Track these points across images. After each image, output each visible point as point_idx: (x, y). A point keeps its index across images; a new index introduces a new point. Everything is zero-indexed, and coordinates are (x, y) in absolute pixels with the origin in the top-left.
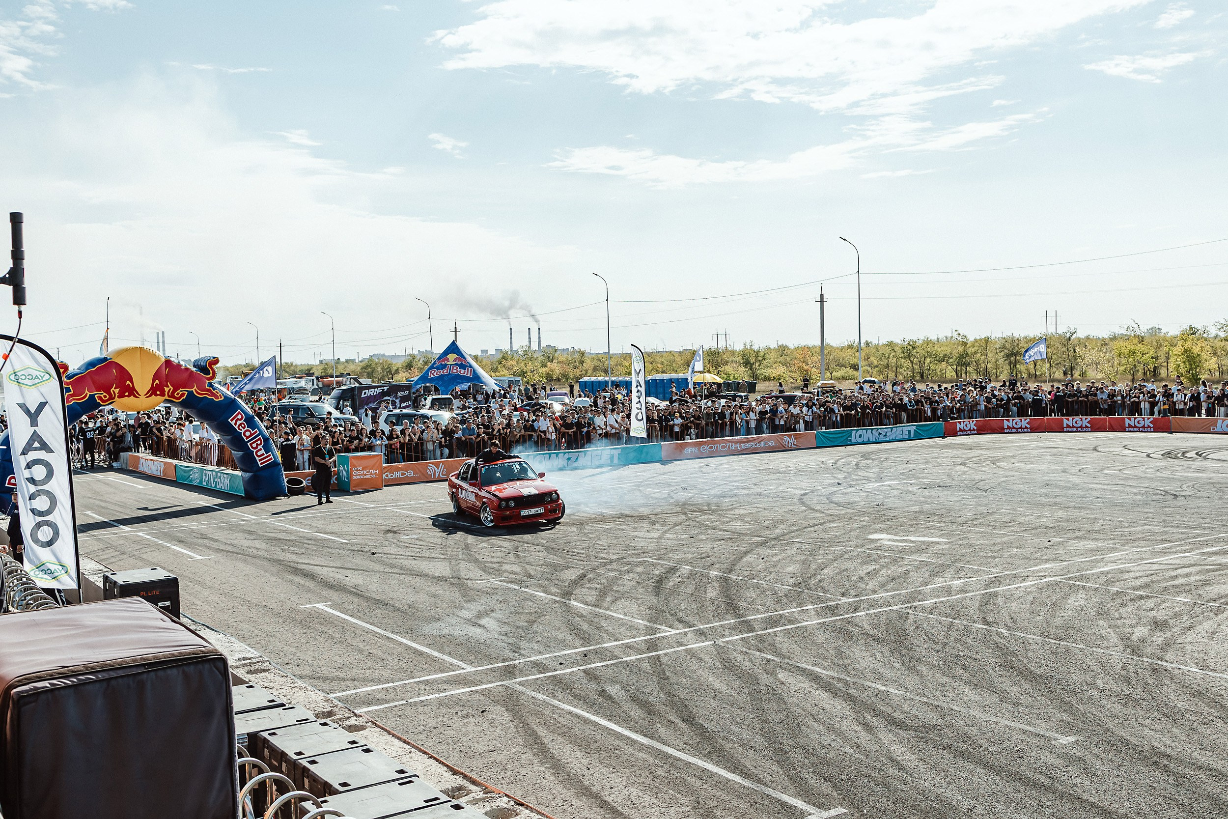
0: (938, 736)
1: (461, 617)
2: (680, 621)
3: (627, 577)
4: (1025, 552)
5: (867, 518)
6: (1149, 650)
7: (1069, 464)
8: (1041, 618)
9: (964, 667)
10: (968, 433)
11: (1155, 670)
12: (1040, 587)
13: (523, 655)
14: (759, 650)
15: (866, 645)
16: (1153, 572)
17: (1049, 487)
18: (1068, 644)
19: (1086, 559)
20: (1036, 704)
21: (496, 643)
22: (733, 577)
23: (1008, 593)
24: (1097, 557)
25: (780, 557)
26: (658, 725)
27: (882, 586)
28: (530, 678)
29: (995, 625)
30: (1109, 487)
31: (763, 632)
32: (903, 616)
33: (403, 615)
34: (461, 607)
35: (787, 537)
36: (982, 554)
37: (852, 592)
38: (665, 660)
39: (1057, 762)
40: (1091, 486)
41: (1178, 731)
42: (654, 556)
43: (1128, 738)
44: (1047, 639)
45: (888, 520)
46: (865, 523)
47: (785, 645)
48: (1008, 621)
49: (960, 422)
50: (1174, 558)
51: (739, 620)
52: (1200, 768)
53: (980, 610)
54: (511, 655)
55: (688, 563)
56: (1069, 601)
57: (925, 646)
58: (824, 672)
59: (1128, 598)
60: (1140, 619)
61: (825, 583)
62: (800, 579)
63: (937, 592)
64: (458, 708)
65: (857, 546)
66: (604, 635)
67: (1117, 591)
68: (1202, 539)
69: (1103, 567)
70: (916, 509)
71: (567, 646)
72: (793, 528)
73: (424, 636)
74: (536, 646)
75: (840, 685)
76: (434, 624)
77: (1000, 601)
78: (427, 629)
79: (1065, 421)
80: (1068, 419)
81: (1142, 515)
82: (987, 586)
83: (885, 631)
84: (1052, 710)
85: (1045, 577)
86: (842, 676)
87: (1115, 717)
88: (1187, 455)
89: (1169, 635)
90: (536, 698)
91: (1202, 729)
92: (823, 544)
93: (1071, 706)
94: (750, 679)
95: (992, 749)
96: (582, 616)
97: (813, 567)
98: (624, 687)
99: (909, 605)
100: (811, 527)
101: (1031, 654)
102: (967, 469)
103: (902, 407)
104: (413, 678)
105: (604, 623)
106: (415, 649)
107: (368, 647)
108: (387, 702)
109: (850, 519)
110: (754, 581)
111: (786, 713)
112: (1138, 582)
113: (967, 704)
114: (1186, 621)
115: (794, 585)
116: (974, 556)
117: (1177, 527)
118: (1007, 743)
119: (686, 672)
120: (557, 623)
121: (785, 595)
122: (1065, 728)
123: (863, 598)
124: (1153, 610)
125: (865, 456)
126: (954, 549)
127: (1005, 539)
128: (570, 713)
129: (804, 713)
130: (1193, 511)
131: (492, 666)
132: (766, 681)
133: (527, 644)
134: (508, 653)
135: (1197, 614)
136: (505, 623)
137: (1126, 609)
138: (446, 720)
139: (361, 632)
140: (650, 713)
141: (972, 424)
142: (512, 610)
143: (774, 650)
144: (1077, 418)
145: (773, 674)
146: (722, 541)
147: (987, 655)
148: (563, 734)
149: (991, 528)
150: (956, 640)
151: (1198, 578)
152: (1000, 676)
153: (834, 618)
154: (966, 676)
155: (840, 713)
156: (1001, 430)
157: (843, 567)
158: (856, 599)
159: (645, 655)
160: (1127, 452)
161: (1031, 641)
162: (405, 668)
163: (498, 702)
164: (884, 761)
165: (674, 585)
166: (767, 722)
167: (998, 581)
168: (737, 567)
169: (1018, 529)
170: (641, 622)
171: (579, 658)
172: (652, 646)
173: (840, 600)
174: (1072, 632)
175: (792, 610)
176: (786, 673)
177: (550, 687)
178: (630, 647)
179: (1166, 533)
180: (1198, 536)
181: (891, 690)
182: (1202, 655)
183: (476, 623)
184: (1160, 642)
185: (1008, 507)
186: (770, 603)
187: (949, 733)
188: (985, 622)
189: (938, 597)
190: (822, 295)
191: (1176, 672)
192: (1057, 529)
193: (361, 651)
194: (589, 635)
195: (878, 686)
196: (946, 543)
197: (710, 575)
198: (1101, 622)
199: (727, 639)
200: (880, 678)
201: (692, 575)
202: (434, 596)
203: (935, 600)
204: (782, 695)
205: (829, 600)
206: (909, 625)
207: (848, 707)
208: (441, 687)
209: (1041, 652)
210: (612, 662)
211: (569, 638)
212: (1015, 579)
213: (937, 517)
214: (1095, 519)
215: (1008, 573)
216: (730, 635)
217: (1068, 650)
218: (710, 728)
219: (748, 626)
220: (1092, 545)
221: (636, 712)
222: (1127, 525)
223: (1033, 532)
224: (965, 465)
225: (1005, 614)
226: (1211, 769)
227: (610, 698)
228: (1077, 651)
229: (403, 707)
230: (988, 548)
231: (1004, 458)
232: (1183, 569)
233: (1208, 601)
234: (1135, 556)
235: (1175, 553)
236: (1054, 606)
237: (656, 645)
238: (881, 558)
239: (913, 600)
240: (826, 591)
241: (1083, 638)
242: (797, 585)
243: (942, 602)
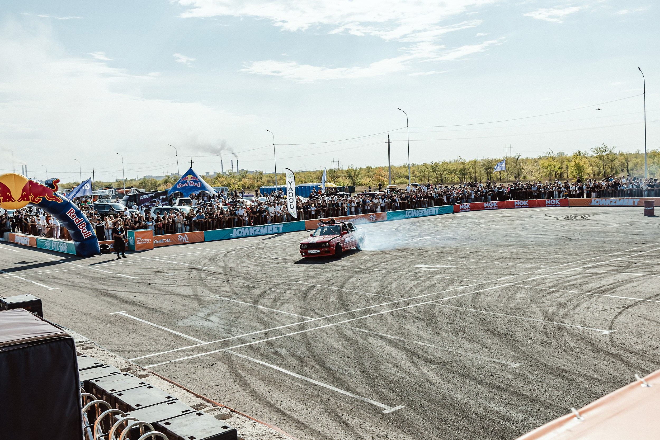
0: (450, 367)
1: (199, 316)
2: (317, 314)
3: (288, 292)
4: (495, 271)
5: (414, 257)
6: (557, 318)
7: (517, 225)
8: (503, 304)
9: (464, 331)
10: (466, 210)
11: (559, 328)
12: (502, 289)
13: (233, 335)
14: (359, 327)
15: (414, 322)
16: (559, 279)
17: (507, 237)
18: (516, 317)
19: (526, 273)
20: (500, 348)
21: (218, 329)
22: (344, 290)
23: (486, 293)
24: (531, 272)
25: (368, 279)
26: (306, 368)
27: (422, 292)
28: (237, 346)
29: (480, 309)
30: (537, 236)
31: (360, 318)
32: (432, 307)
33: (167, 316)
34: (199, 311)
35: (372, 268)
36: (473, 273)
37: (407, 295)
38: (309, 334)
39: (510, 376)
40: (528, 236)
41: (570, 358)
42: (302, 280)
43: (546, 363)
44: (506, 315)
45: (425, 257)
46: (413, 259)
47: (372, 324)
48: (486, 307)
49: (461, 205)
50: (570, 271)
51: (348, 312)
52: (581, 375)
53: (472, 302)
54: (227, 335)
55: (320, 283)
56: (517, 295)
57: (444, 321)
58: (392, 337)
59: (547, 292)
60: (552, 303)
61: (392, 291)
62: (379, 290)
63: (450, 294)
64: (198, 364)
65: (409, 272)
66: (276, 323)
67: (541, 289)
68: (584, 261)
69: (534, 277)
70: (439, 251)
71: (257, 329)
72: (375, 263)
73: (179, 327)
74: (240, 330)
75: (400, 343)
76: (184, 320)
77: (482, 296)
78: (180, 323)
79: (515, 203)
80: (517, 202)
81: (554, 249)
82: (475, 290)
83: (423, 315)
84: (508, 351)
85: (505, 283)
86: (401, 339)
87: (539, 352)
88: (577, 218)
89: (567, 310)
90: (240, 357)
91: (582, 356)
92: (391, 271)
93: (517, 348)
94: (354, 343)
95: (478, 372)
96: (264, 313)
97: (386, 283)
98: (287, 349)
99: (436, 301)
100: (385, 262)
101: (498, 323)
102: (465, 229)
103: (431, 198)
104: (173, 349)
105: (276, 317)
106: (174, 334)
107: (148, 334)
108: (159, 362)
109: (405, 257)
110: (355, 291)
111: (372, 359)
112: (552, 284)
113: (466, 350)
114: (575, 302)
115: (376, 293)
116: (469, 274)
117: (571, 255)
118: (485, 369)
119: (320, 340)
120: (251, 317)
121: (372, 298)
122: (515, 359)
123: (412, 298)
124: (559, 298)
125: (413, 224)
126: (459, 271)
127: (485, 265)
128: (259, 364)
129: (382, 358)
130: (579, 246)
131: (216, 341)
132: (362, 343)
133: (235, 329)
134: (225, 334)
135: (581, 299)
136: (223, 318)
137: (546, 298)
138: (192, 370)
139: (144, 326)
140: (301, 362)
141: (467, 205)
142: (226, 311)
143: (366, 327)
144: (522, 201)
145: (366, 339)
146: (338, 272)
147: (476, 325)
148: (256, 375)
149: (478, 259)
150: (460, 318)
151: (581, 280)
152: (482, 335)
153: (397, 309)
154: (465, 335)
155: (400, 358)
156: (483, 208)
157: (402, 283)
158: (409, 299)
159: (298, 332)
160: (546, 217)
161: (498, 316)
162: (169, 344)
163: (220, 360)
164: (423, 381)
165: (313, 295)
166: (363, 364)
167: (481, 286)
168: (346, 284)
169: (491, 259)
170: (296, 315)
171: (263, 335)
172: (302, 327)
173: (400, 300)
174: (518, 311)
175: (375, 306)
176: (373, 339)
177: (248, 351)
178: (290, 328)
179: (566, 258)
180: (582, 259)
181: (427, 345)
182: (583, 319)
183: (207, 319)
184: (562, 314)
185: (486, 248)
186: (364, 303)
187: (456, 365)
188: (475, 308)
189: (451, 296)
190: (389, 139)
191: (570, 328)
192: (511, 259)
193: (144, 336)
194: (268, 323)
195: (420, 343)
196: (455, 268)
197: (332, 289)
198: (533, 305)
199: (342, 322)
200: (421, 339)
201: (322, 290)
202: (184, 305)
203: (449, 298)
204: (370, 350)
205: (395, 300)
206: (436, 311)
207: (405, 354)
208: (189, 353)
209: (503, 322)
210: (281, 337)
211: (258, 325)
212: (490, 285)
213: (450, 255)
214: (531, 252)
215: (486, 282)
216: (343, 320)
217: (516, 320)
218: (333, 368)
219: (352, 315)
220: (529, 266)
221: (294, 362)
222: (546, 255)
223: (499, 260)
224: (464, 227)
225: (484, 303)
226: (586, 376)
227: (280, 355)
228: (521, 320)
229: (168, 365)
230: (476, 270)
231: (484, 223)
232: (574, 276)
233: (585, 292)
234: (550, 271)
235: (570, 268)
236: (510, 297)
237: (304, 327)
238: (421, 277)
239: (438, 298)
240: (392, 295)
241: (524, 313)
242: (378, 293)
243: (453, 298)
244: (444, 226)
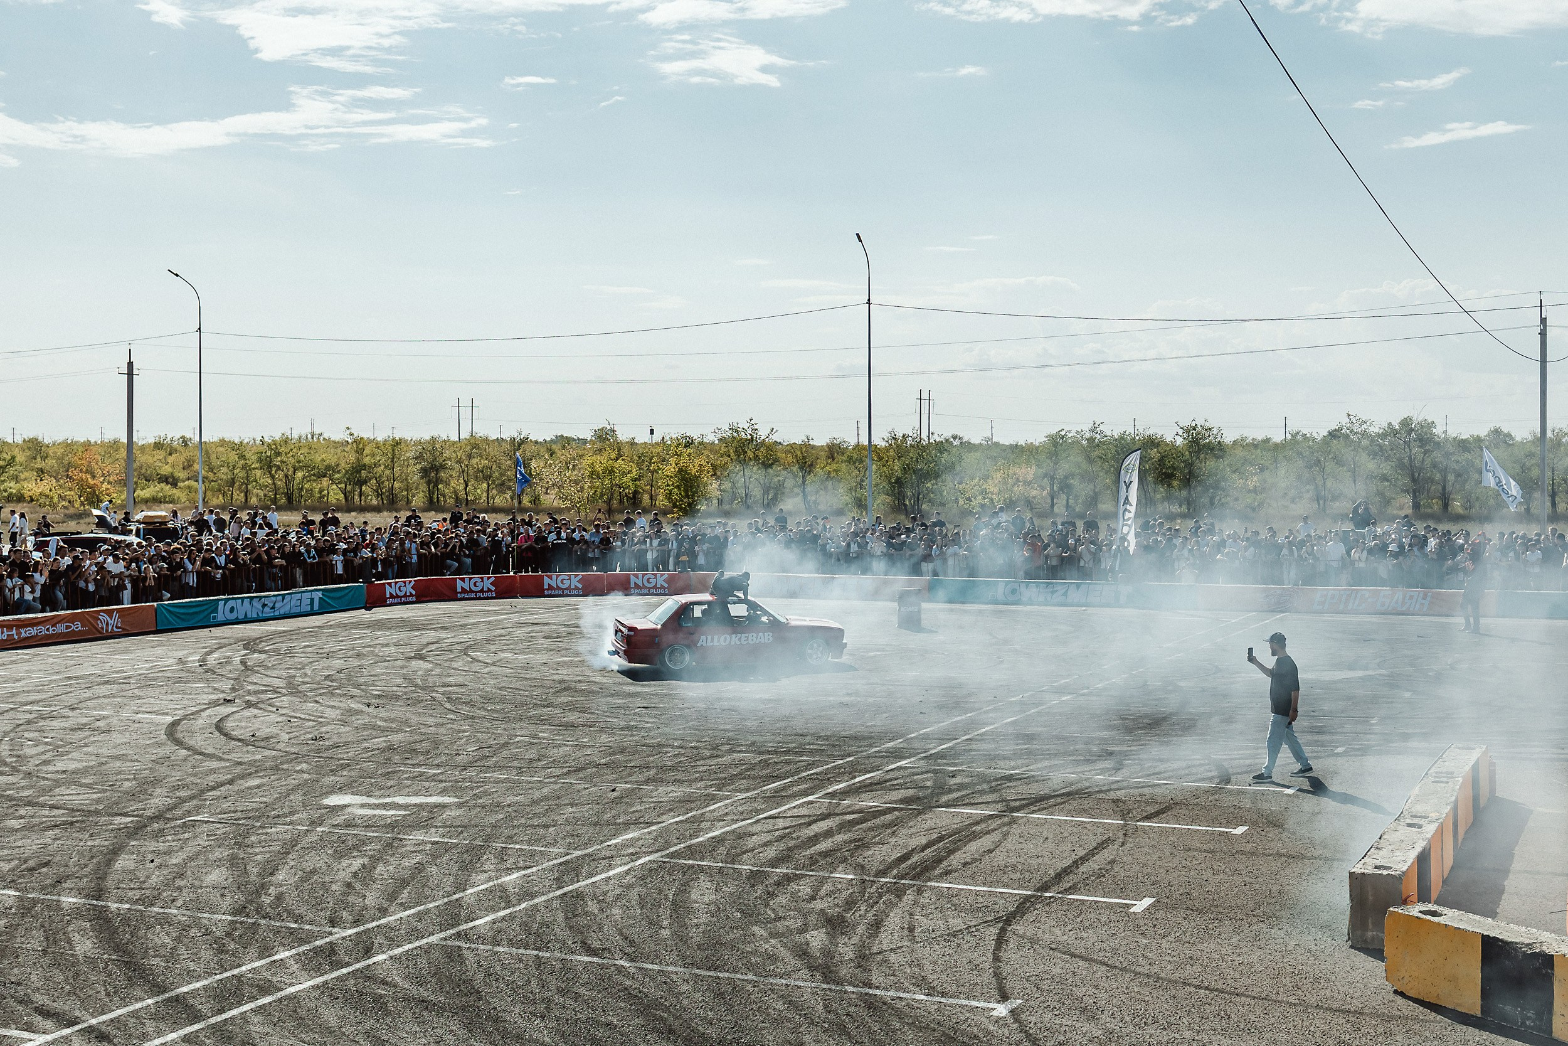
4: (587, 811)
5: (305, 765)
6: (844, 971)
8: (668, 932)
10: (404, 600)
11: (871, 1006)
12: (639, 873)
16: (781, 832)
19: (681, 818)
22: (113, 906)
23: (598, 892)
24: (694, 813)
25: (181, 855)
27: (392, 897)
29: (607, 954)
32: (454, 957)
35: (177, 812)
36: (523, 821)
37: (347, 915)
45: (343, 766)
46: (306, 776)
48: (623, 944)
49: (390, 584)
51: (162, 997)
53: (571, 928)
56: (694, 896)
59: (772, 881)
60: (804, 917)
61: (290, 901)
62: (240, 897)
63: (486, 903)
65: (313, 823)
67: (751, 871)
69: (710, 830)
70: (380, 742)
72: (181, 794)
77: (593, 907)
79: (545, 580)
80: (551, 578)
82: (558, 882)
83: (437, 988)
85: (636, 856)
89: (855, 939)
92: (250, 822)
97: (254, 870)
99: (454, 931)
100: (214, 789)
101: (685, 1002)
109: (277, 768)
110: (156, 909)
114: (866, 913)
115: (236, 911)
116: (513, 826)
121: (228, 935)
123: (370, 926)
124: (813, 898)
126: (477, 816)
135: (875, 899)
137: (777, 900)
141: (406, 586)
146: (57, 831)
147: (624, 1015)
150: (561, 991)
151: (844, 837)
153: (338, 973)
156: (452, 595)
157: (309, 866)
158: (358, 929)
161: (674, 978)
168: (110, 882)
173: (330, 934)
174: (724, 952)
175: (252, 965)
180: (810, 766)
182: (916, 970)
184: (851, 955)
186: (207, 954)
188: (589, 950)
189: (493, 910)
191: (899, 1004)
192: (614, 768)
196: (459, 806)
197: (65, 906)
198: (755, 929)
201: (26, 908)
203: (491, 917)
205: (310, 937)
206: (473, 972)
209: (698, 996)
212: (596, 863)
213: (421, 757)
215: (579, 852)
217: (734, 986)
219: (187, 1009)
220: (676, 791)
223: (581, 775)
224: (421, 658)
225: (610, 929)
228: (749, 987)
230: (528, 809)
231: (475, 644)
232: (819, 824)
233: (876, 876)
234: (745, 807)
235: (794, 796)
236: (674, 902)
238: (364, 843)
239: (455, 920)
240: (298, 919)
241: (745, 962)
242: (240, 910)
243: (503, 919)
244: (358, 655)
